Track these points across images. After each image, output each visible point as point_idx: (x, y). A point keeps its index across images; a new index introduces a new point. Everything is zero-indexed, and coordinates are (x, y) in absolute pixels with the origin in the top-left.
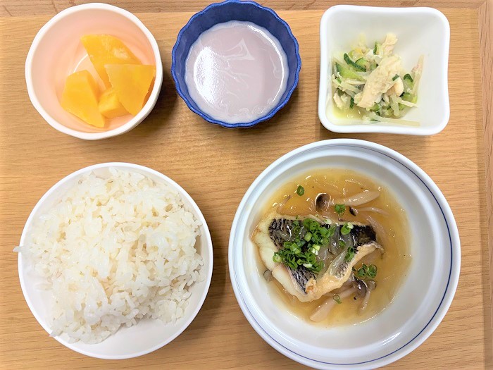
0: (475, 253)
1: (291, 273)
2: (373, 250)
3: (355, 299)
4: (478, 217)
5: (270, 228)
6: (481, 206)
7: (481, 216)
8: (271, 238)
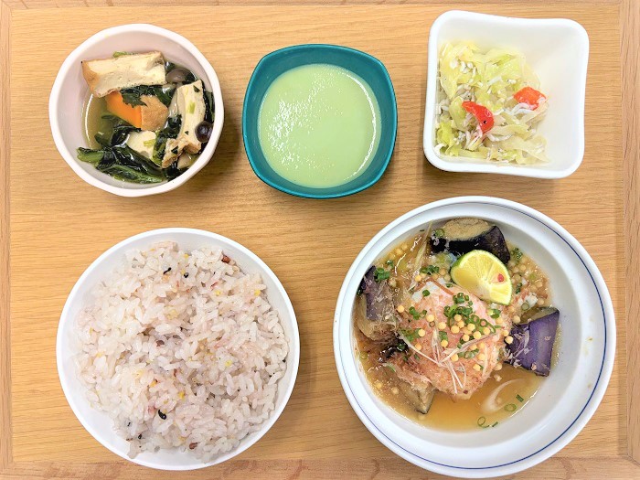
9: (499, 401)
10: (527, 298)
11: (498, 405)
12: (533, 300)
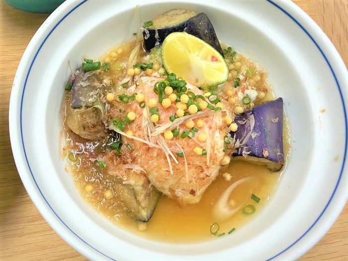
9: (233, 203)
10: (247, 92)
11: (231, 208)
12: (253, 94)
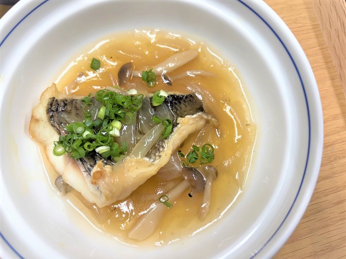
0: (335, 117)
1: (83, 169)
2: (202, 123)
3: (190, 196)
4: (327, 75)
5: (49, 110)
6: (327, 63)
7: (329, 73)
8: (53, 126)
